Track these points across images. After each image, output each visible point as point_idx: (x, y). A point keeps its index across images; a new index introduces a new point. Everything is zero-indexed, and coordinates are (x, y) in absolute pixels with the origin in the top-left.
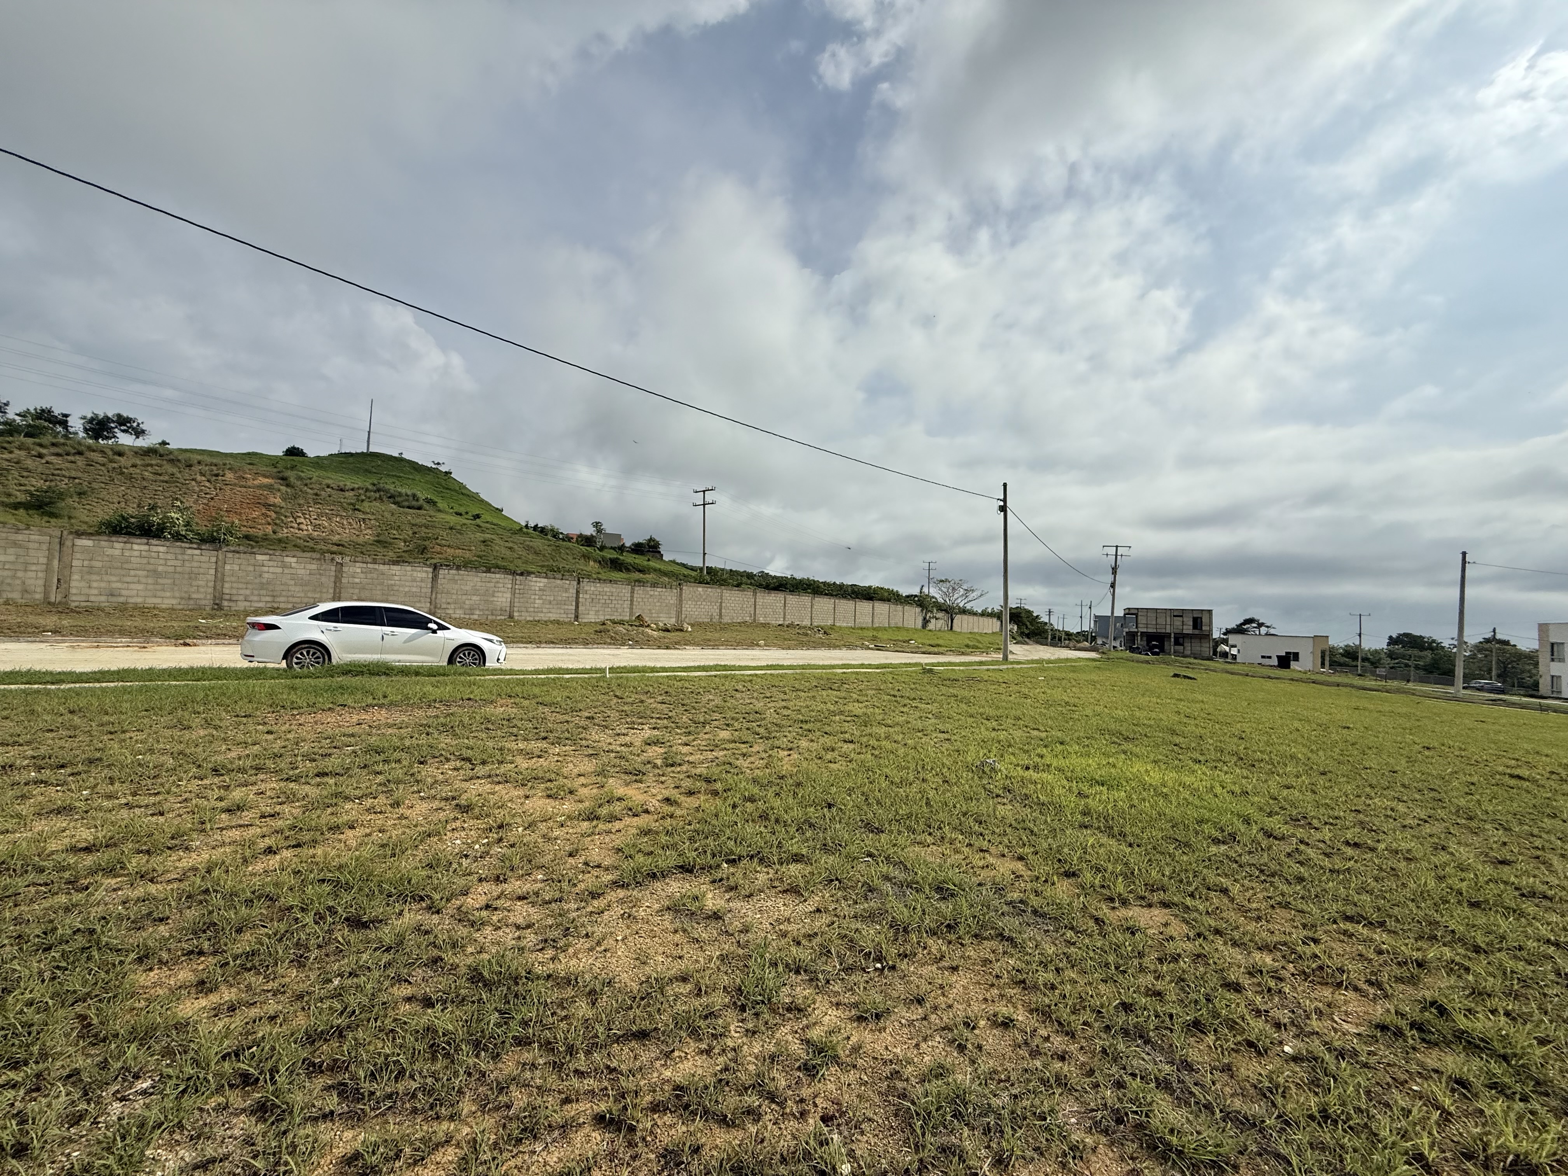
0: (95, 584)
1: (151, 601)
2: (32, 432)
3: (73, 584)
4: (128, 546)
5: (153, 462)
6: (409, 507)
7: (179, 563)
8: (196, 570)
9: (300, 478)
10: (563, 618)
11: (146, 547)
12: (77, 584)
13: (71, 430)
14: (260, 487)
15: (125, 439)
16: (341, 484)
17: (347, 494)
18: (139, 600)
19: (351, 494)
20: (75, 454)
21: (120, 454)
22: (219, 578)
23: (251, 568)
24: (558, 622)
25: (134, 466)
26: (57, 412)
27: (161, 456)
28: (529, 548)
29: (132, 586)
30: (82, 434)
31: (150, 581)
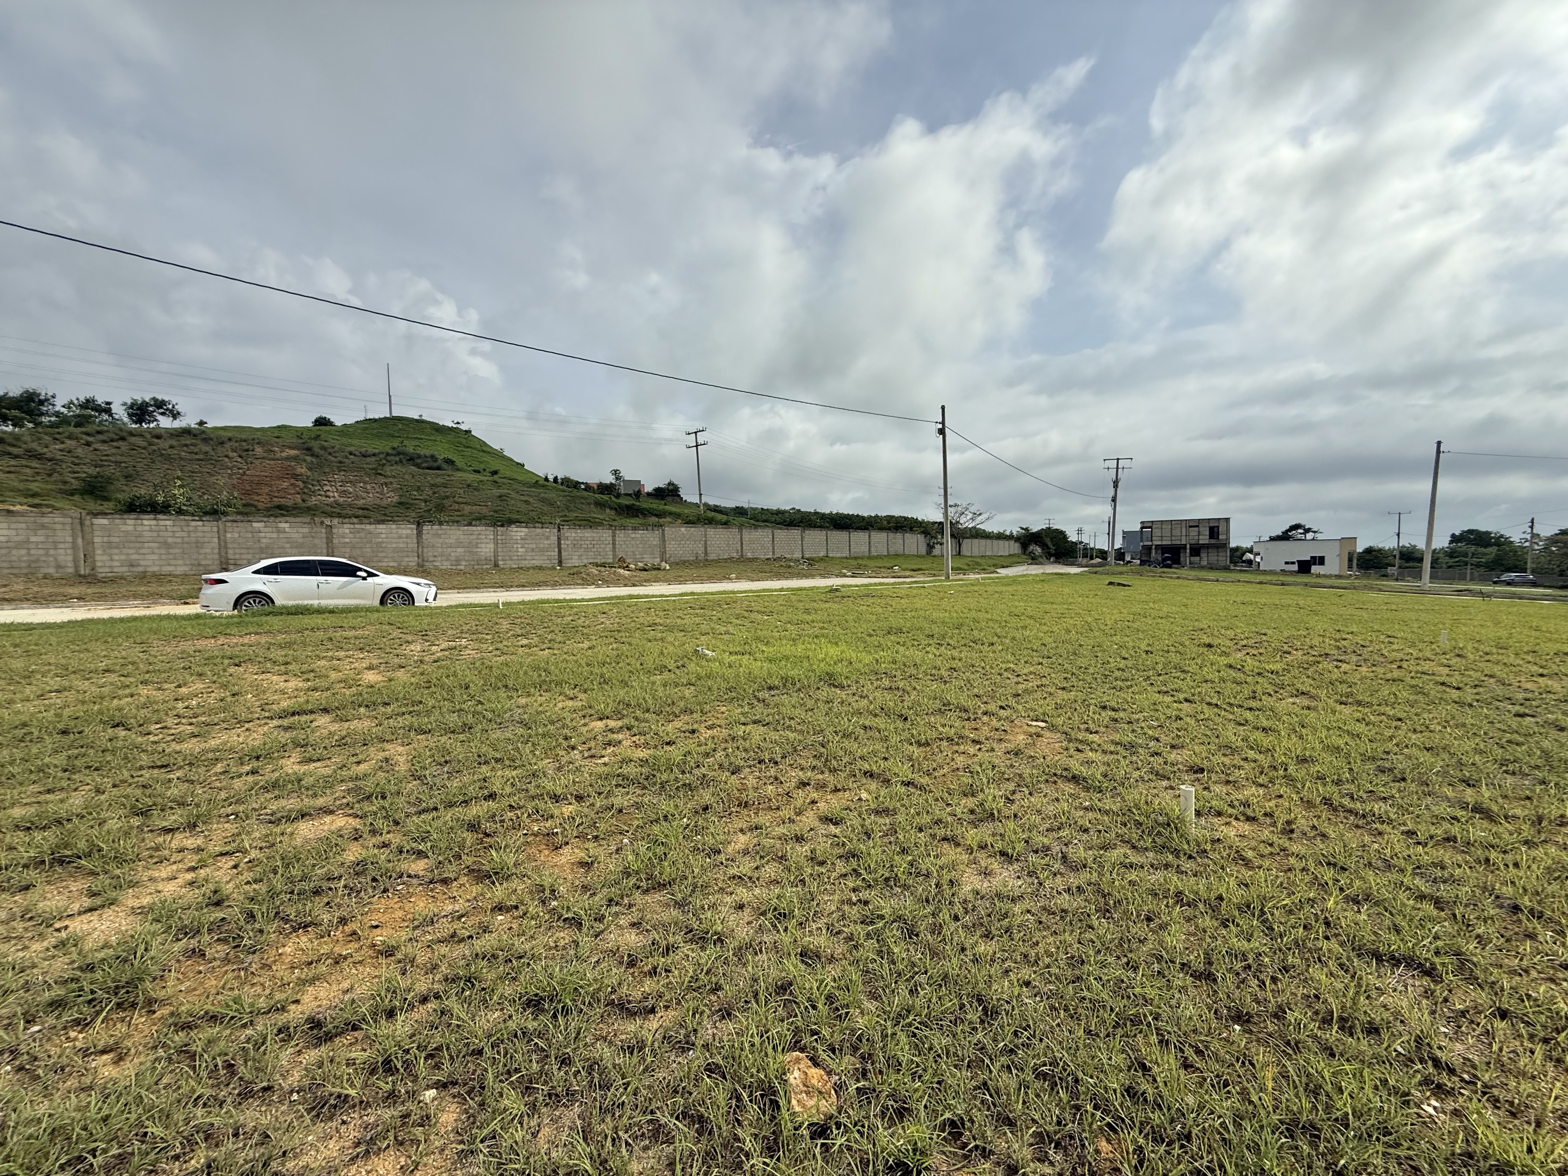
0: (116, 557)
1: (167, 569)
2: (81, 421)
3: (98, 558)
4: (139, 522)
5: (188, 442)
6: (428, 468)
7: (184, 534)
8: (202, 540)
9: (324, 448)
10: (547, 564)
11: (154, 522)
12: (100, 558)
13: (117, 417)
14: (288, 458)
15: (165, 422)
16: (363, 450)
17: (368, 459)
18: (156, 569)
19: (373, 459)
20: (117, 440)
21: (159, 437)
22: (223, 545)
23: (250, 535)
24: (540, 568)
25: (171, 447)
26: (100, 400)
27: (195, 435)
28: (543, 501)
29: (147, 557)
30: (126, 419)
31: (163, 551)
